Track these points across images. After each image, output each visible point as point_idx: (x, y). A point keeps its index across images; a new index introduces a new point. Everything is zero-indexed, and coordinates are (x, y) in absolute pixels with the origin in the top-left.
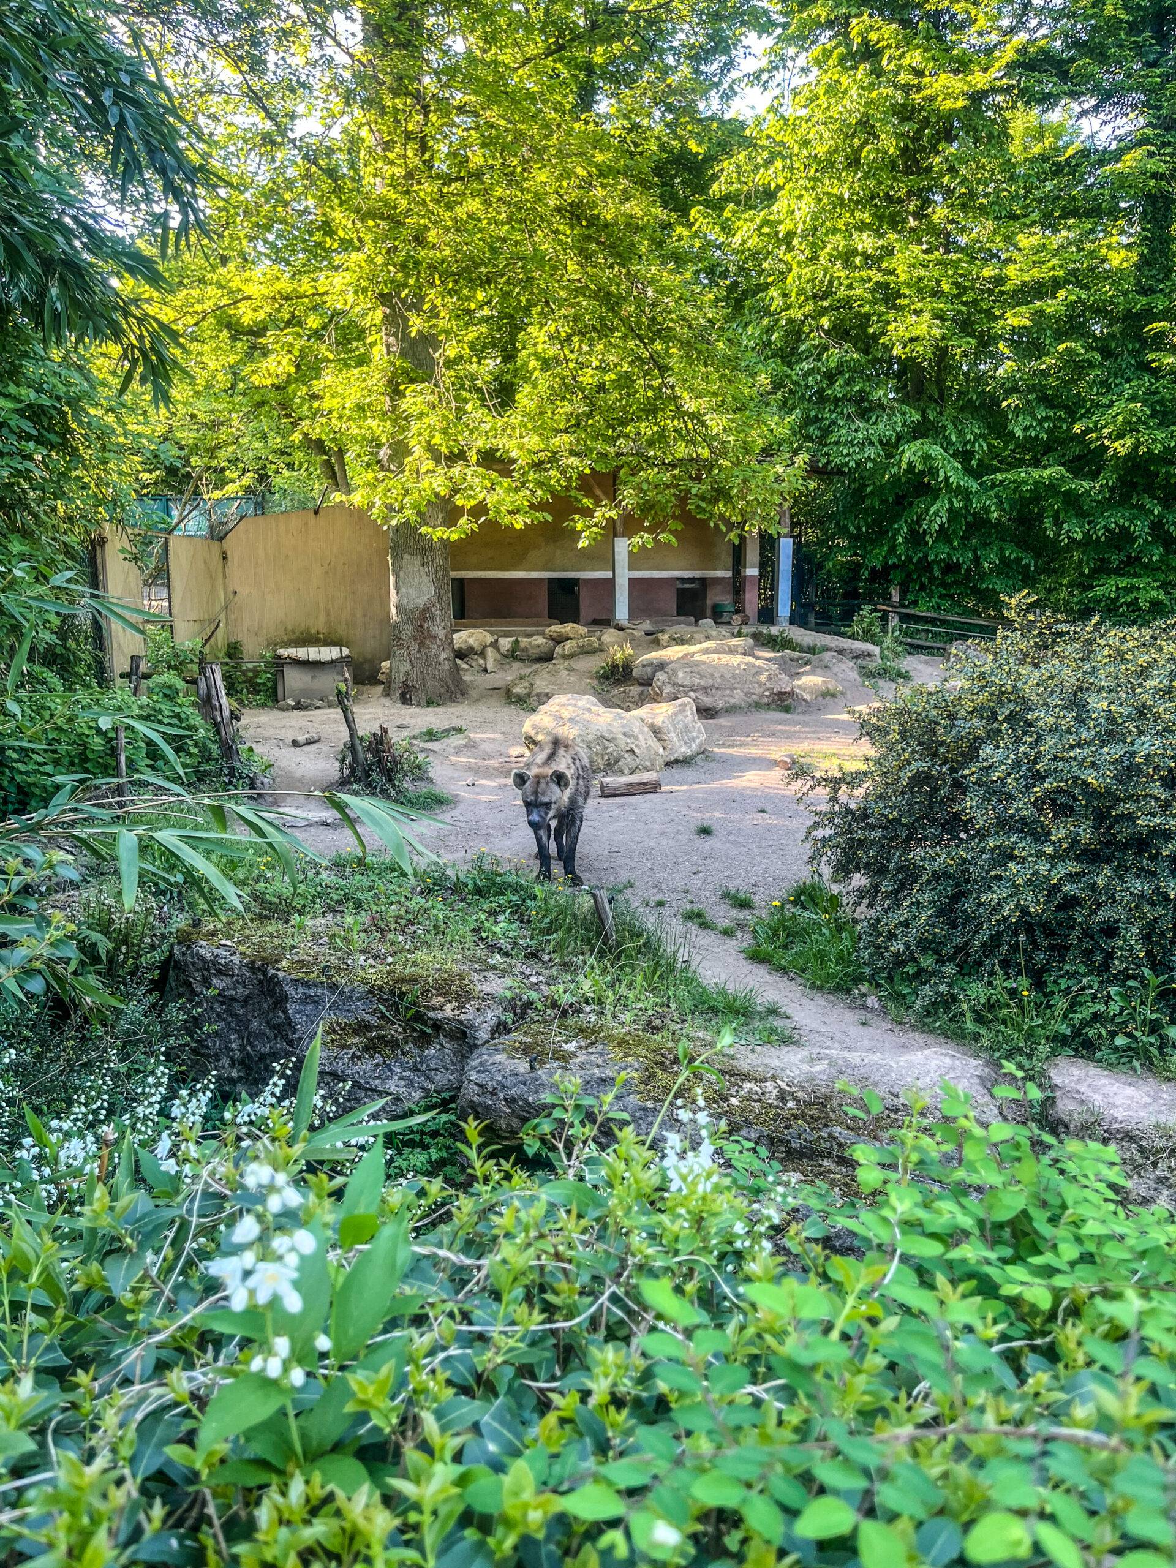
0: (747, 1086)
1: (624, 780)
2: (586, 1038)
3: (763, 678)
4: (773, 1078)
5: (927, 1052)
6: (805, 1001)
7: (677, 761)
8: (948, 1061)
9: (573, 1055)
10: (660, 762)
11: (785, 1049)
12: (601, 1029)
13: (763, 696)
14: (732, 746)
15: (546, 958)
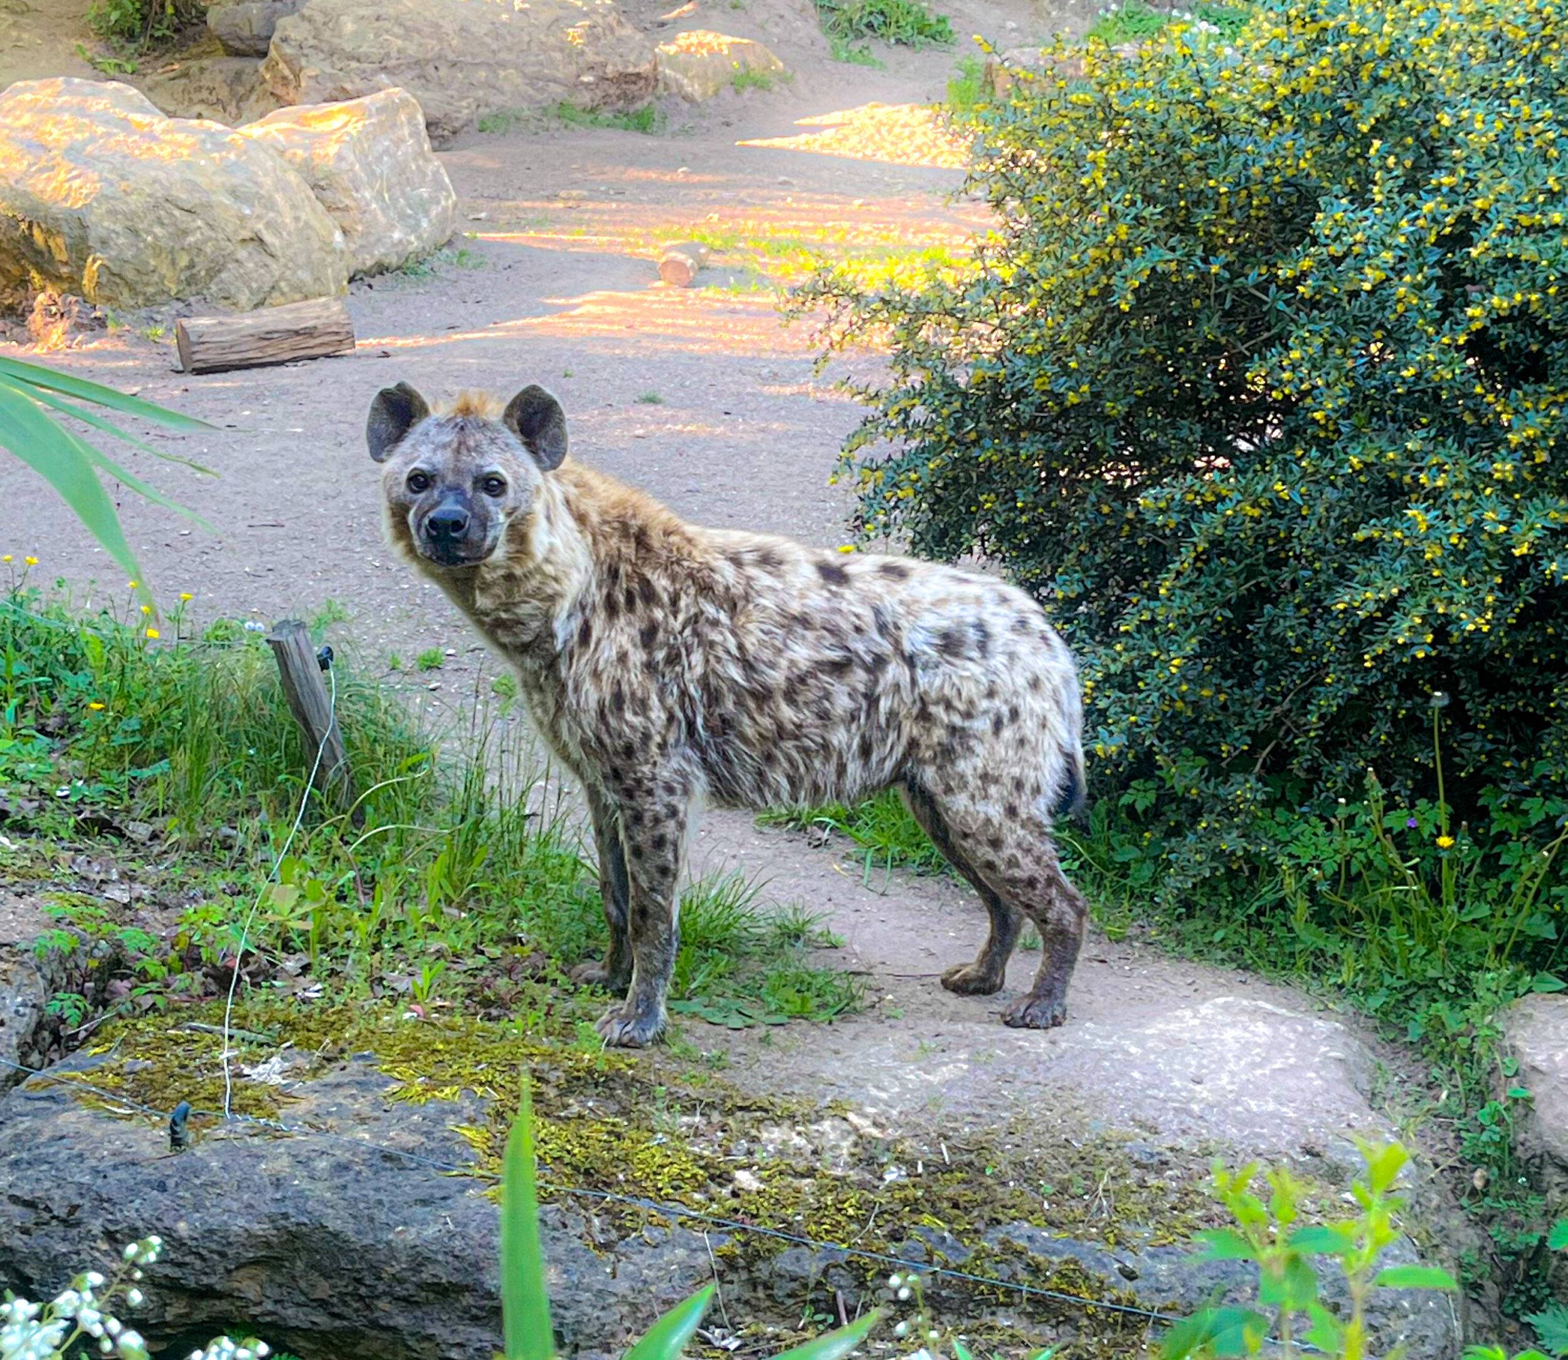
0: (773, 1135)
1: (248, 322)
2: (306, 1044)
3: (575, 35)
4: (837, 1110)
5: (1206, 1009)
6: (867, 900)
7: (381, 269)
8: (1262, 1028)
9: (283, 1095)
10: (336, 272)
11: (848, 1030)
12: (345, 1015)
13: (576, 86)
14: (517, 224)
15: (140, 831)
